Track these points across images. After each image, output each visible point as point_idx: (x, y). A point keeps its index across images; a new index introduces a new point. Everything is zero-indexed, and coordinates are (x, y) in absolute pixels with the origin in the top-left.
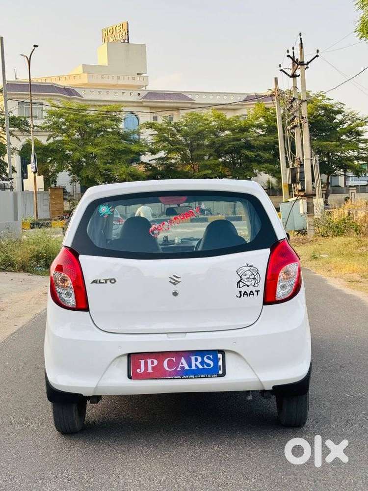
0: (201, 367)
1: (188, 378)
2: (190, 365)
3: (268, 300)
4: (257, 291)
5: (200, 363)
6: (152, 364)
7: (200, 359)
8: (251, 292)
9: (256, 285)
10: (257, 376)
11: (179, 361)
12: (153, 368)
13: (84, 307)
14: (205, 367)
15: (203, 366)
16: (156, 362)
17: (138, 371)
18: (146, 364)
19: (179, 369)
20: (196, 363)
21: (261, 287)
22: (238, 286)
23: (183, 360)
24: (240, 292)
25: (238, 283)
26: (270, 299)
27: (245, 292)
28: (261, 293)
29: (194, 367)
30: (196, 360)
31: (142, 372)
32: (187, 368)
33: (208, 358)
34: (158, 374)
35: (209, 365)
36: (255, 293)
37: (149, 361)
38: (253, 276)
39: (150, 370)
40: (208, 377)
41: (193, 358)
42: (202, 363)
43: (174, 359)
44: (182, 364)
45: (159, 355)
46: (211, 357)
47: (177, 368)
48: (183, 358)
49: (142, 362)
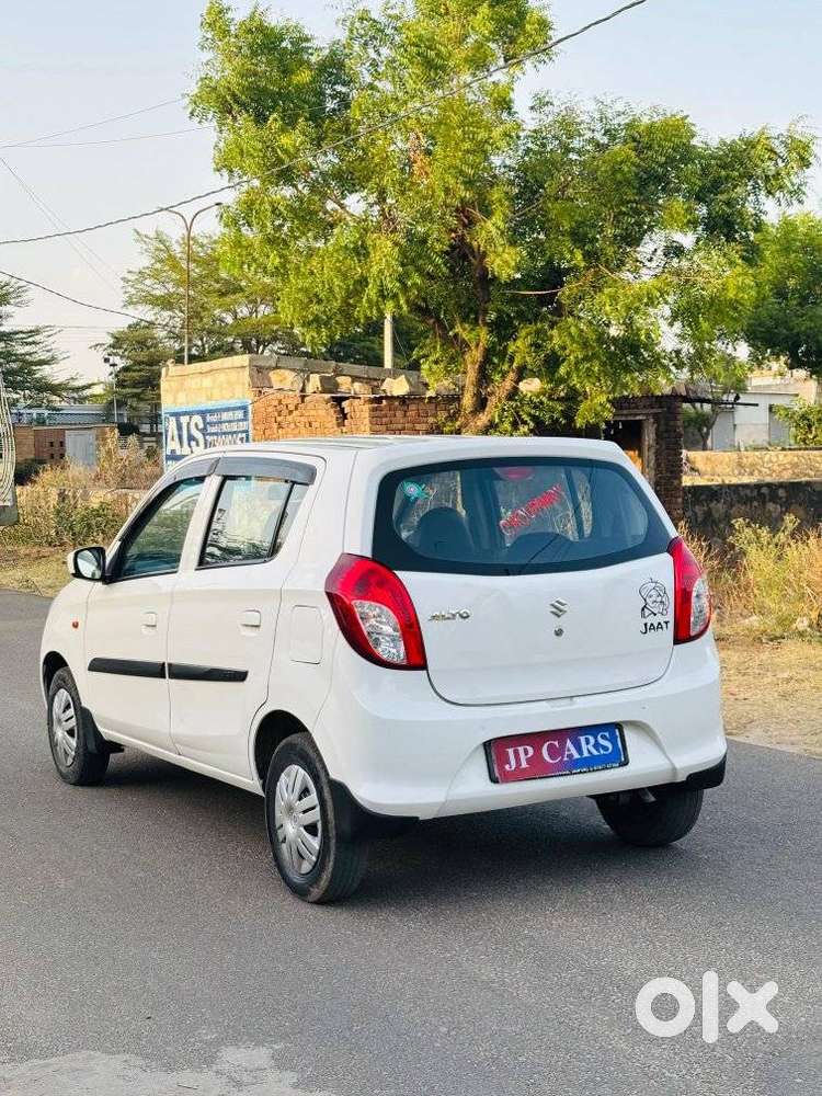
0: (595, 752)
1: (581, 773)
3: (680, 636)
4: (666, 623)
5: (594, 746)
6: (525, 753)
7: (592, 740)
8: (659, 624)
9: (664, 612)
10: (669, 759)
11: (563, 744)
12: (528, 761)
13: (419, 663)
14: (602, 752)
15: (599, 751)
16: (531, 751)
17: (507, 767)
18: (516, 754)
19: (566, 759)
20: (588, 748)
21: (670, 617)
22: (643, 616)
23: (569, 744)
24: (646, 625)
25: (643, 610)
26: (682, 635)
27: (652, 624)
28: (671, 625)
29: (586, 754)
30: (588, 742)
31: (513, 768)
32: (576, 756)
33: (603, 737)
34: (538, 770)
35: (606, 748)
36: (664, 625)
37: (521, 749)
38: (659, 599)
39: (524, 765)
40: (607, 768)
41: (582, 739)
42: (597, 745)
43: (556, 743)
44: (569, 750)
45: (535, 739)
46: (607, 734)
47: (563, 757)
48: (568, 740)
49: (511, 751)
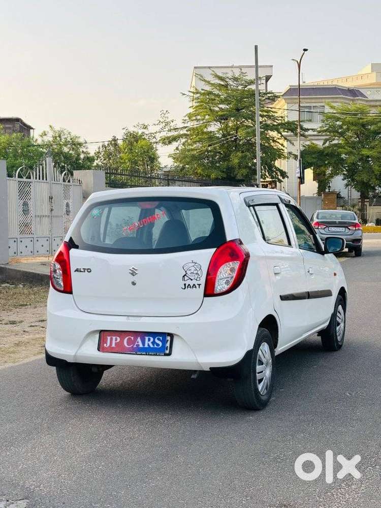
0: (152, 346)
1: (141, 354)
2: (144, 343)
4: (199, 285)
5: (152, 343)
6: (116, 340)
7: (152, 339)
8: (194, 285)
9: (198, 279)
10: (196, 357)
11: (136, 339)
12: (116, 344)
13: (69, 290)
14: (155, 346)
15: (154, 345)
16: (119, 339)
17: (105, 345)
18: (111, 339)
19: (135, 346)
20: (148, 342)
21: (203, 281)
22: (184, 279)
23: (139, 339)
24: (185, 285)
25: (184, 276)
26: (209, 292)
27: (189, 285)
28: (203, 287)
29: (146, 346)
30: (149, 340)
31: (108, 346)
32: (141, 346)
33: (159, 339)
34: (119, 349)
35: (158, 345)
36: (197, 286)
37: (114, 338)
38: (196, 272)
39: (113, 345)
40: (156, 355)
41: (147, 338)
42: (154, 343)
43: (132, 338)
44: (138, 342)
45: (122, 334)
46: (161, 338)
47: (134, 345)
48: (139, 338)
49: (109, 338)
